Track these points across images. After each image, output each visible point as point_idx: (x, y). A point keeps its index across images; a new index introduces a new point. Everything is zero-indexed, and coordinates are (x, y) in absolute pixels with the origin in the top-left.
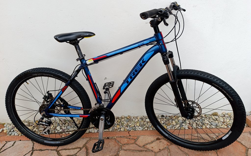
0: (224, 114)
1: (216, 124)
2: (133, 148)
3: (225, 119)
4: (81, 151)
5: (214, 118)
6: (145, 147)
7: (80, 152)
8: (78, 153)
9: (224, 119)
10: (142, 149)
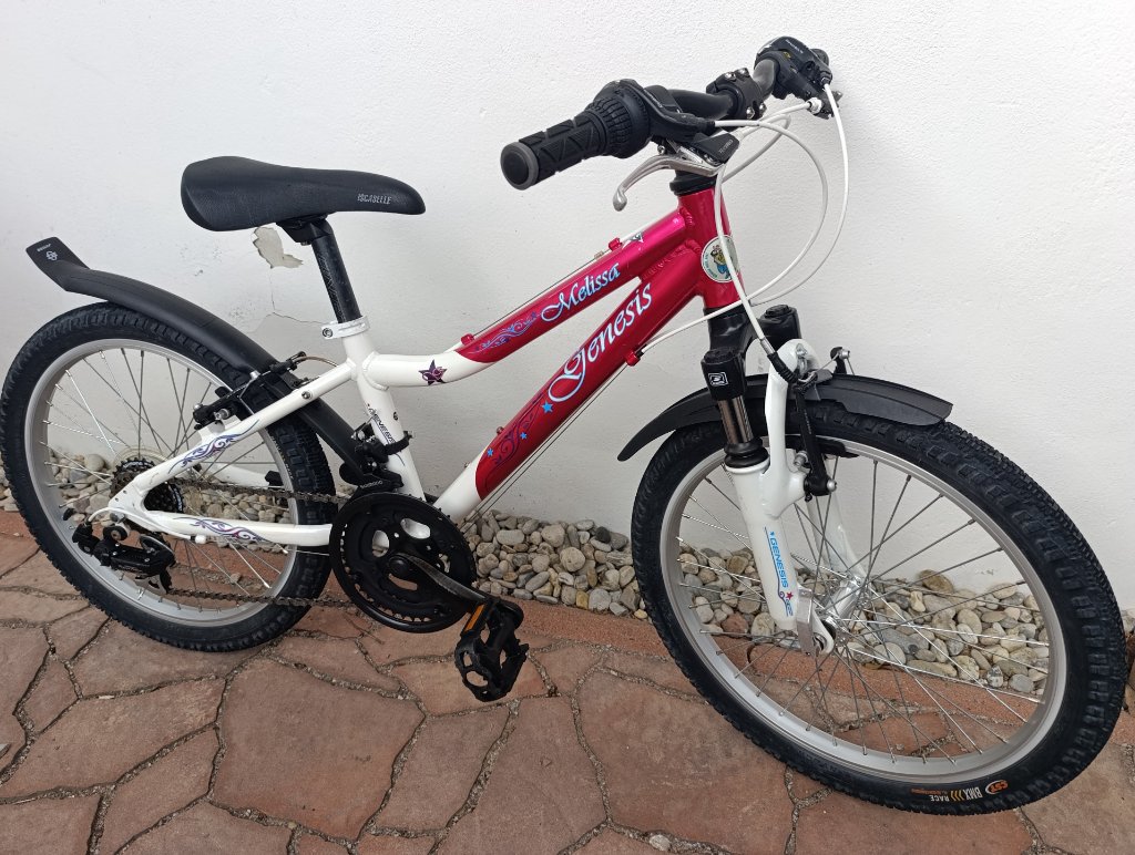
0: (1003, 594)
1: (914, 649)
2: (329, 663)
3: (997, 627)
4: (83, 615)
5: (919, 606)
6: (397, 669)
7: (76, 618)
8: (66, 622)
9: (991, 625)
10: (373, 677)
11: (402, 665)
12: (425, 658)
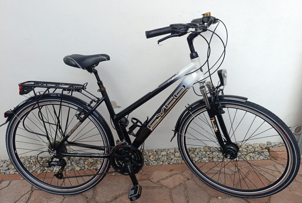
2: (145, 185)
10: (156, 185)
11: (159, 182)
12: (163, 179)
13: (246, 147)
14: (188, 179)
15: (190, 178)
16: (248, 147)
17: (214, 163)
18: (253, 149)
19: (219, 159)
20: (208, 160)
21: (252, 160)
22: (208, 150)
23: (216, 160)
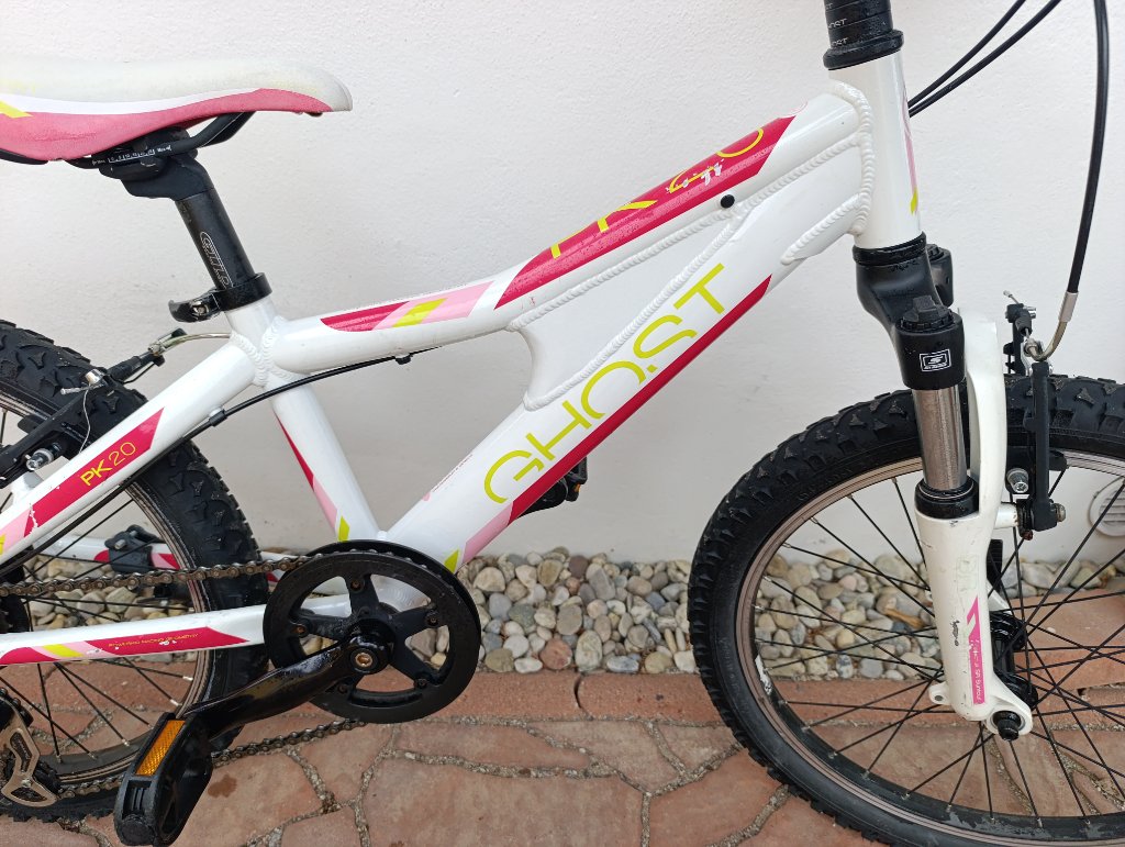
13: (828, 575)
14: (328, 807)
15: (344, 792)
16: (835, 580)
17: (572, 679)
18: (870, 598)
19: (618, 654)
20: (539, 656)
21: (840, 679)
22: (566, 574)
23: (595, 662)
